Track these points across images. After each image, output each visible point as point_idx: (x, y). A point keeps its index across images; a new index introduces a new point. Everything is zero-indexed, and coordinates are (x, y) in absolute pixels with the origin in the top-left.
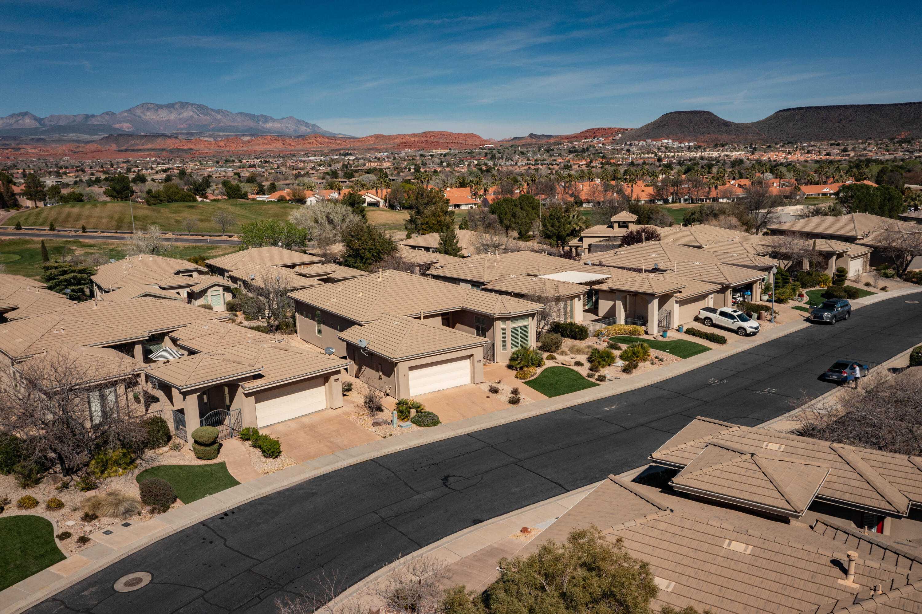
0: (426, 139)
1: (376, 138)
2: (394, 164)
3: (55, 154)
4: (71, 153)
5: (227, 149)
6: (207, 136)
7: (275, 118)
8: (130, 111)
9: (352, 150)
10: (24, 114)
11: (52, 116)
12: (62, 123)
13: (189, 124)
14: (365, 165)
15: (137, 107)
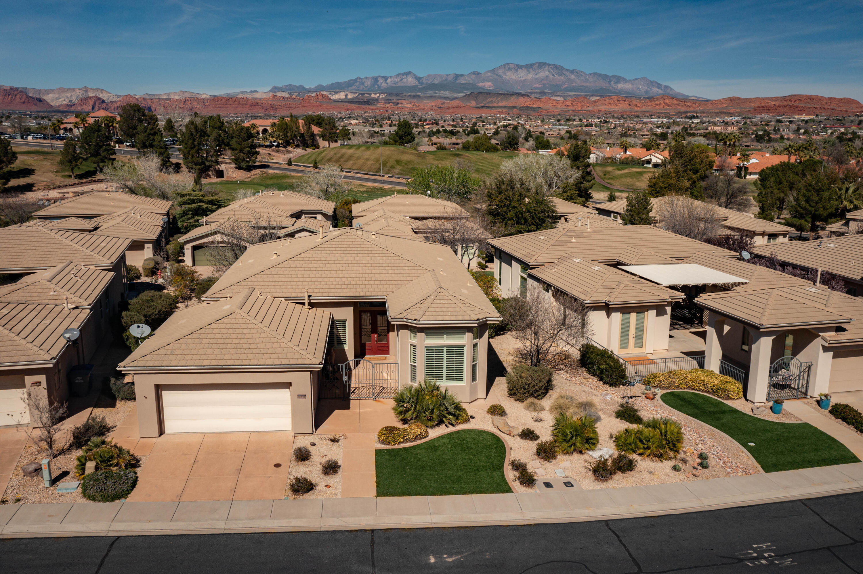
0: (790, 103)
1: (731, 100)
2: (741, 129)
3: (424, 109)
4: (436, 108)
5: (573, 108)
6: (558, 96)
7: (628, 79)
8: (493, 71)
9: (701, 113)
10: (408, 74)
11: (429, 76)
12: (436, 82)
13: (544, 84)
14: (707, 129)
15: (500, 67)
